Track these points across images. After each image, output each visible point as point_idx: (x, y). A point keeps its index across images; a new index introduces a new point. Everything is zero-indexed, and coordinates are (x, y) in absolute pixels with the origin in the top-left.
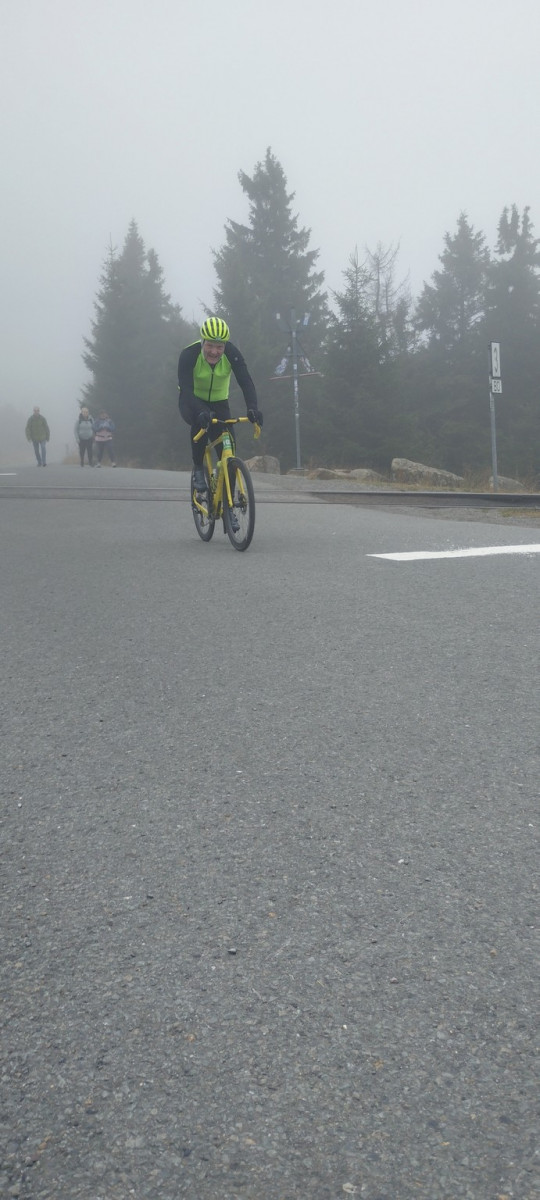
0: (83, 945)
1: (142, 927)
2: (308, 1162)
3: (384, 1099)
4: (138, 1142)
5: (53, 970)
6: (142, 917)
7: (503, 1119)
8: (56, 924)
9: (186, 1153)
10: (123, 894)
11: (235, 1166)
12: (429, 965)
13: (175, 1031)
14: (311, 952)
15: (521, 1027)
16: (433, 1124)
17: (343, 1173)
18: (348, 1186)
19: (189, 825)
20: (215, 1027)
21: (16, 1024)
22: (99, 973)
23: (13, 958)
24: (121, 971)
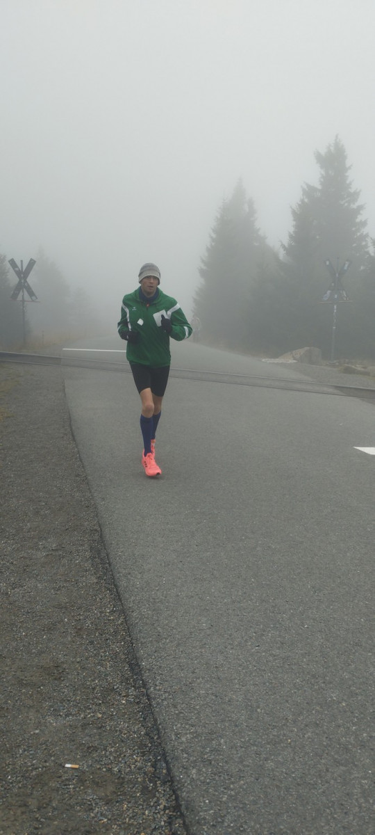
0: (188, 638)
1: (209, 635)
2: (249, 704)
3: (275, 693)
4: (204, 692)
5: (178, 645)
6: (208, 632)
7: (307, 703)
8: (179, 630)
9: (216, 697)
10: (203, 623)
11: (229, 701)
12: (302, 662)
13: (216, 667)
14: (264, 652)
15: (324, 683)
16: (287, 701)
17: (259, 707)
18: (259, 710)
19: (229, 600)
20: (229, 668)
21: (168, 657)
22: (194, 647)
23: (166, 639)
24: (200, 648)
